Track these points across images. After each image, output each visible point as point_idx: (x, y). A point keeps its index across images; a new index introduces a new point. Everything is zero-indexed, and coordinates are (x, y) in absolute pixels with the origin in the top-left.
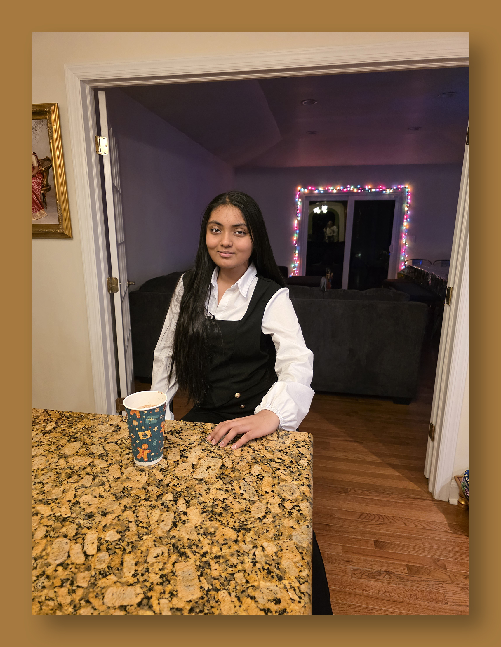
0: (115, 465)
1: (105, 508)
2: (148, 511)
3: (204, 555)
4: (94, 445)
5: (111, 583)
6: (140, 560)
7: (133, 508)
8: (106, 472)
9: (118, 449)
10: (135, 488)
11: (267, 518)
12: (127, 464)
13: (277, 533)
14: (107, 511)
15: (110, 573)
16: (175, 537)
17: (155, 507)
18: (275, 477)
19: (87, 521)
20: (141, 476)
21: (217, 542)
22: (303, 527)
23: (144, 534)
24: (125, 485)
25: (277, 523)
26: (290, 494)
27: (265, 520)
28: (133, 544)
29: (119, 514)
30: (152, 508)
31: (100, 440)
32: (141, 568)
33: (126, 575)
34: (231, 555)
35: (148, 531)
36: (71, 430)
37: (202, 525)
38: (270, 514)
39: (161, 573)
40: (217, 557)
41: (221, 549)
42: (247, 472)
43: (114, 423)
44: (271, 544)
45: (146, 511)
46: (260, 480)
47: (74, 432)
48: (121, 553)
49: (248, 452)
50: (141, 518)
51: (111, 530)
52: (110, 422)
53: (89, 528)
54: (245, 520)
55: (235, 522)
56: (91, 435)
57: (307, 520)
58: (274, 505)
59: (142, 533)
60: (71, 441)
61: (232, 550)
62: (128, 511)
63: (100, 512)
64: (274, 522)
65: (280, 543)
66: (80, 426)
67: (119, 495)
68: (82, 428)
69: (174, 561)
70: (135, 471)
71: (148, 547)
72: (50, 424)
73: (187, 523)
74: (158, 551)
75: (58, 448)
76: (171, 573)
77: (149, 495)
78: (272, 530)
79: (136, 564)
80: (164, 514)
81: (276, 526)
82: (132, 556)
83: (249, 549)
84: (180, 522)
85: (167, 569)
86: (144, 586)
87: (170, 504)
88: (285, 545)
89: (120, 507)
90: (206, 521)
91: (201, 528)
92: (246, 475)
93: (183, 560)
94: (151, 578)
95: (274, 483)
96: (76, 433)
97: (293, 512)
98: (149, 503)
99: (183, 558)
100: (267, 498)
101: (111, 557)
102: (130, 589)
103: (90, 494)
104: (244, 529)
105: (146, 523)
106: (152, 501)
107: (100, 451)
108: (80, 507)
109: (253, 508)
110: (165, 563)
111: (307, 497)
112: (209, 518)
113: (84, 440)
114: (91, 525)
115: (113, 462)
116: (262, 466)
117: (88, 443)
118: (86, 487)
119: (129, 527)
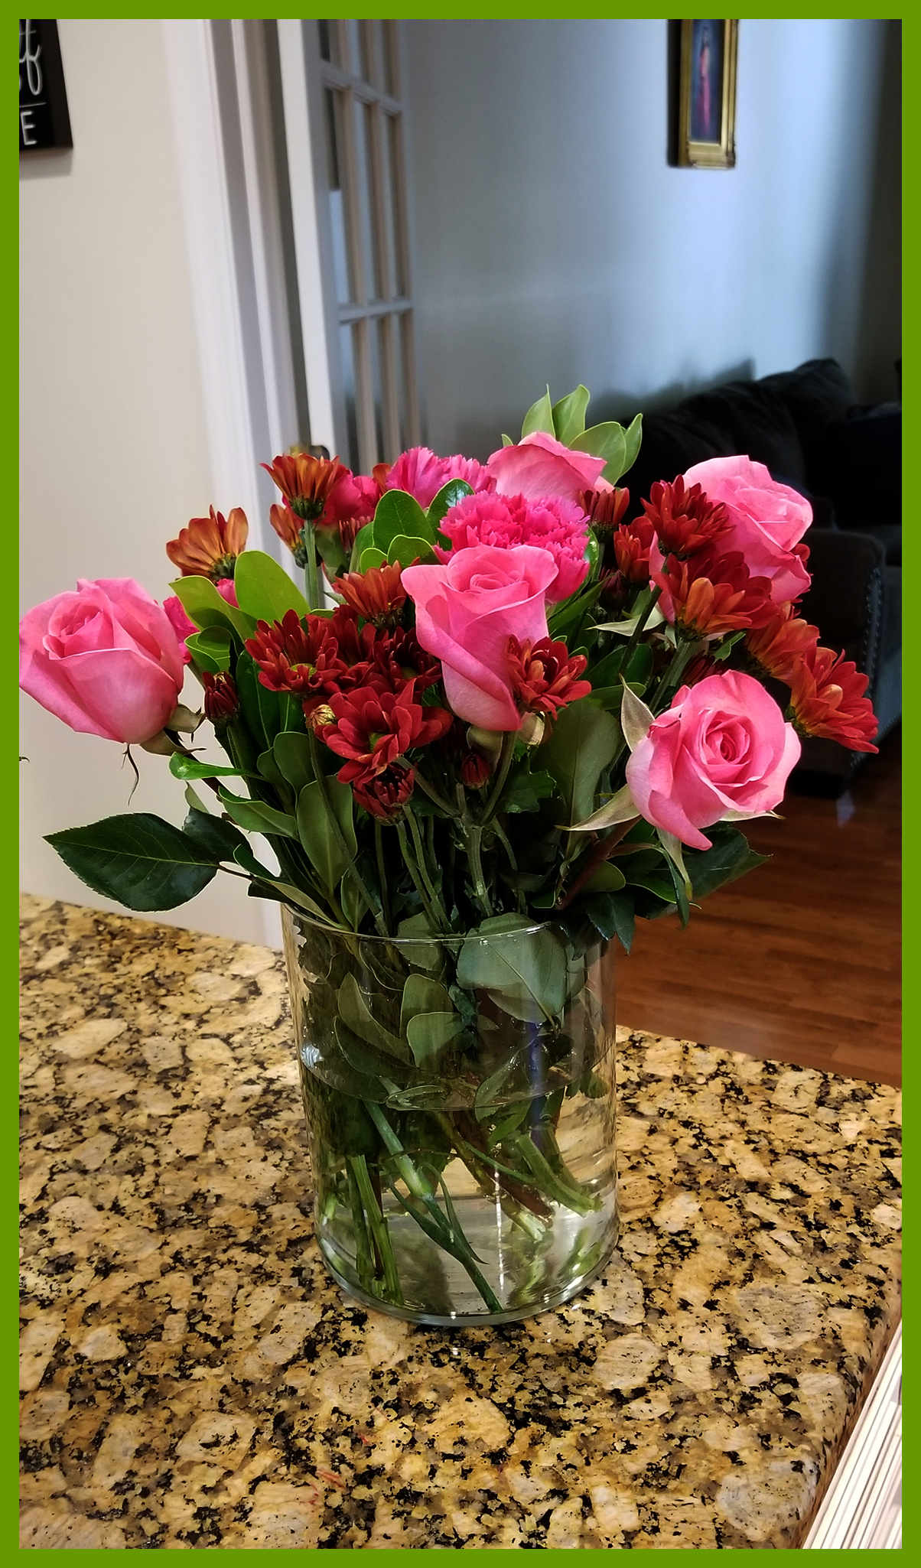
0: (198, 1114)
1: (115, 1247)
2: (240, 1287)
3: (367, 1477)
4: (158, 1038)
5: (41, 1494)
6: (157, 1443)
7: (198, 1267)
8: (162, 1131)
9: (224, 1061)
10: (230, 1201)
11: (648, 1401)
12: (235, 1116)
13: (664, 1464)
14: (117, 1261)
15: (53, 1460)
16: (293, 1391)
17: (269, 1276)
18: (740, 1254)
19: (49, 1279)
20: (263, 1164)
21: (432, 1442)
22: (775, 1465)
23: (202, 1360)
24: (203, 1185)
25: (678, 1428)
26: (778, 1328)
27: (636, 1406)
28: (154, 1387)
29: (149, 1278)
30: (260, 1277)
31: (182, 1021)
32: (148, 1470)
33: (96, 1480)
34: (463, 1501)
35: (216, 1354)
36: (107, 977)
37: (400, 1370)
38: (667, 1387)
39: (202, 1501)
40: (409, 1496)
41: (433, 1472)
42: (639, 1214)
43: (246, 973)
44: (626, 1499)
45: (234, 1286)
46: (676, 1253)
47: (115, 987)
48: (106, 1405)
49: (674, 1142)
50: (210, 1305)
51: (107, 1324)
52: (235, 968)
53: (45, 1304)
54: (560, 1388)
55: (521, 1388)
56: (163, 1002)
57: (809, 1441)
58: (694, 1358)
59: (196, 1356)
60: (95, 1013)
61: (470, 1485)
62: (181, 1274)
63: (95, 1259)
64: (668, 1421)
65: (660, 1505)
66: (141, 966)
67: (172, 1215)
68: (143, 977)
69: (258, 1474)
70: (251, 1144)
71: (197, 1407)
72: (55, 950)
73: (354, 1354)
74: (224, 1426)
75: (52, 1032)
76: (236, 1509)
77: (265, 1232)
78: (648, 1449)
79: (139, 1453)
80: (291, 1307)
81: (671, 1437)
82: (135, 1422)
83: (534, 1494)
84: (331, 1344)
85: (229, 1495)
86: (135, 1530)
87: (321, 1278)
88: (677, 1516)
89: (161, 1254)
90: (421, 1361)
91: (394, 1382)
92: (630, 1223)
93: (289, 1477)
94: (166, 1508)
95: (730, 1273)
96: (120, 991)
97: (759, 1401)
98: (254, 1259)
99: (294, 1469)
100: (680, 1325)
101: (72, 1413)
102: (91, 1529)
103: (86, 1196)
104: (542, 1420)
105: (222, 1324)
106: (266, 1255)
107: (171, 1059)
108: (43, 1232)
109: (609, 1350)
110: (229, 1473)
111: (844, 1354)
112: (435, 1354)
113: (136, 1015)
114: (52, 1296)
115: (195, 1102)
116: (708, 1204)
117: (141, 1028)
118: (84, 1172)
119: (162, 1327)
